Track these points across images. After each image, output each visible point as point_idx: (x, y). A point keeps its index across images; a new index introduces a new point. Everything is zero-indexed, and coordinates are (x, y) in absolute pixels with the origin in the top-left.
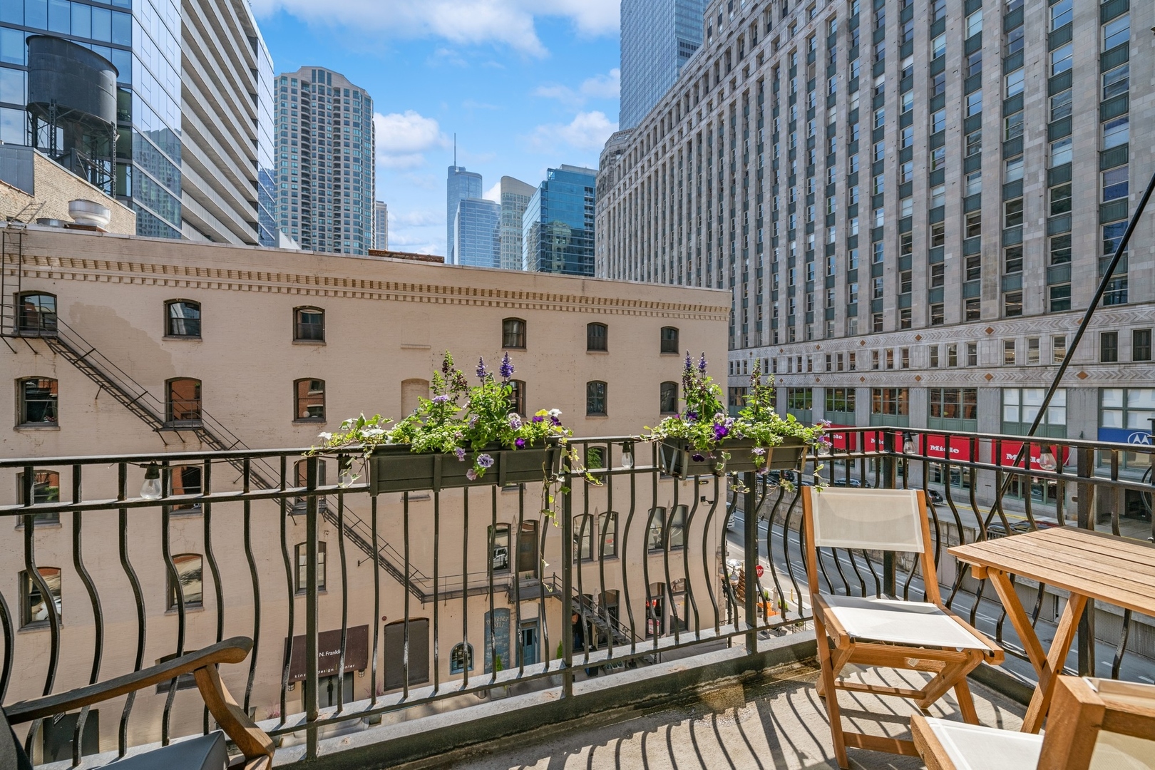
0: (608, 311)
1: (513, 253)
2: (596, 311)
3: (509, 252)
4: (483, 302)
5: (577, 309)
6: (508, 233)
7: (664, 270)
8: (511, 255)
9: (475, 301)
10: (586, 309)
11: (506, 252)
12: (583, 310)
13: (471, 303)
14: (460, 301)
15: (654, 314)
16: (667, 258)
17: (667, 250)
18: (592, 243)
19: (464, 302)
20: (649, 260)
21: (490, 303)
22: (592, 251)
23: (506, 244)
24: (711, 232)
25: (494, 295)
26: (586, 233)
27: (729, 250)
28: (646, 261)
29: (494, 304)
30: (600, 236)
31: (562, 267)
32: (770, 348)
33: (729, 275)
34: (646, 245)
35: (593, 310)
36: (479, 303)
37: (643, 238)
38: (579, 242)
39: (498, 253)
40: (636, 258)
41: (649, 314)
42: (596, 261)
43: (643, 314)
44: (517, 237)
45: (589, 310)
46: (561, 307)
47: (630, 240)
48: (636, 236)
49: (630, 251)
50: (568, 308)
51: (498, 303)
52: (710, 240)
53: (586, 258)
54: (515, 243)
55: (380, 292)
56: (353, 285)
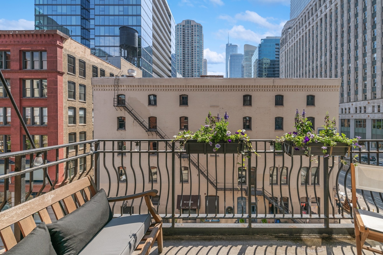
0: (284, 90)
1: (248, 71)
2: (279, 90)
3: (247, 71)
4: (236, 90)
5: (271, 90)
6: (246, 64)
7: (309, 72)
8: (248, 72)
9: (234, 90)
10: (275, 90)
11: (246, 71)
12: (273, 90)
13: (232, 90)
14: (229, 90)
15: (304, 90)
16: (311, 67)
17: (311, 64)
18: (279, 64)
19: (230, 90)
20: (303, 68)
21: (239, 90)
22: (279, 67)
23: (246, 68)
24: (331, 54)
25: (240, 87)
26: (276, 61)
27: (341, 61)
28: (301, 69)
29: (240, 90)
30: (282, 61)
31: (267, 75)
32: (362, 102)
33: (341, 71)
34: (301, 63)
35: (277, 90)
36: (235, 90)
37: (300, 60)
38: (273, 65)
39: (243, 72)
40: (297, 68)
41: (301, 90)
42: (280, 71)
43: (299, 90)
44: (250, 65)
45: (276, 90)
46: (265, 90)
47: (294, 62)
48: (297, 59)
49: (294, 66)
50: (267, 90)
51: (242, 90)
52: (331, 57)
53: (276, 70)
54: (249, 68)
55: (204, 88)
56: (196, 87)
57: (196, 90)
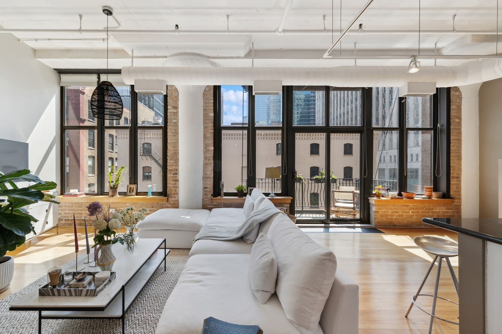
0: (319, 139)
1: (276, 108)
2: (314, 139)
3: (274, 108)
4: (269, 138)
5: (306, 139)
6: (274, 100)
7: (352, 111)
9: (266, 138)
12: (309, 139)
13: (265, 139)
14: (261, 138)
15: (341, 139)
16: (354, 105)
17: (354, 101)
18: (314, 100)
19: (262, 139)
20: (344, 107)
21: (272, 138)
22: (314, 104)
23: (273, 104)
24: (378, 91)
25: (273, 135)
26: (311, 96)
27: (389, 99)
28: (342, 108)
29: (273, 139)
30: (318, 97)
31: (299, 113)
32: (414, 148)
34: (342, 100)
36: (268, 139)
37: (340, 96)
38: (308, 100)
39: (269, 108)
40: (337, 106)
41: (338, 139)
42: (316, 109)
43: (335, 139)
44: (278, 101)
45: (311, 139)
46: (299, 138)
47: (334, 98)
48: (337, 96)
49: (334, 103)
50: (302, 138)
51: (275, 138)
52: (378, 94)
53: (311, 108)
54: (277, 104)
55: (235, 137)
56: (227, 135)
57: (227, 138)
